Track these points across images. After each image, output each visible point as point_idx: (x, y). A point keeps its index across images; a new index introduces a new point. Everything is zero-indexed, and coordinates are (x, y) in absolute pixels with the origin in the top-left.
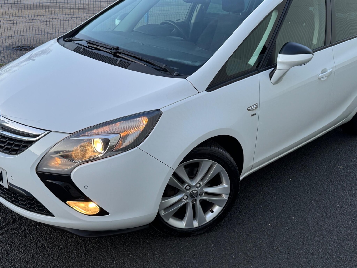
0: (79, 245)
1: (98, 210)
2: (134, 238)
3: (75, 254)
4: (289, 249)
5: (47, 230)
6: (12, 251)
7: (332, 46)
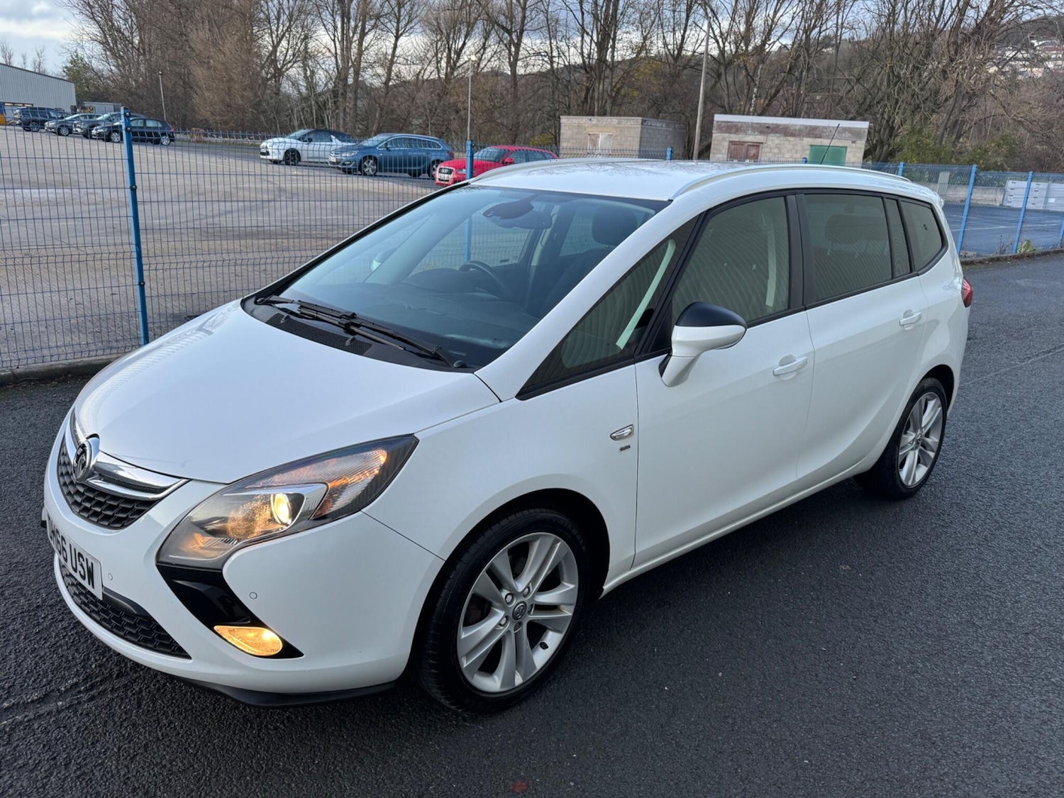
0: (246, 724)
1: (280, 647)
2: (366, 715)
3: (235, 744)
4: (699, 741)
5: (186, 692)
6: (105, 734)
7: (805, 309)
